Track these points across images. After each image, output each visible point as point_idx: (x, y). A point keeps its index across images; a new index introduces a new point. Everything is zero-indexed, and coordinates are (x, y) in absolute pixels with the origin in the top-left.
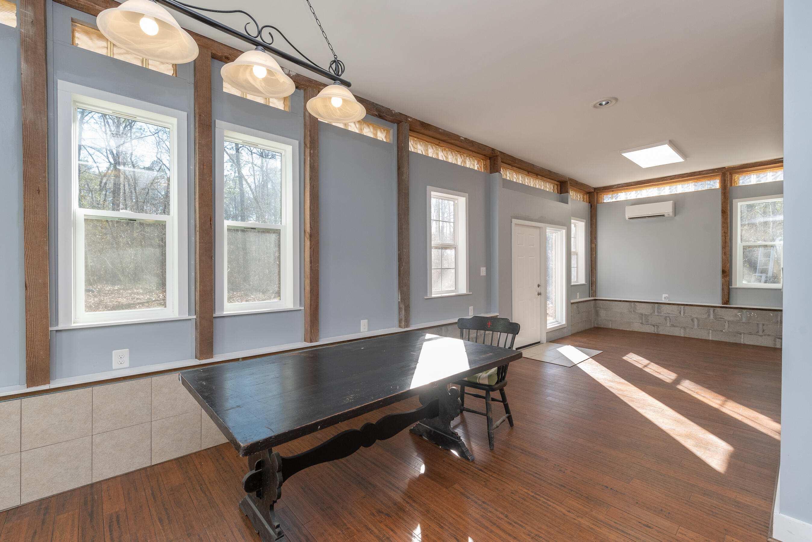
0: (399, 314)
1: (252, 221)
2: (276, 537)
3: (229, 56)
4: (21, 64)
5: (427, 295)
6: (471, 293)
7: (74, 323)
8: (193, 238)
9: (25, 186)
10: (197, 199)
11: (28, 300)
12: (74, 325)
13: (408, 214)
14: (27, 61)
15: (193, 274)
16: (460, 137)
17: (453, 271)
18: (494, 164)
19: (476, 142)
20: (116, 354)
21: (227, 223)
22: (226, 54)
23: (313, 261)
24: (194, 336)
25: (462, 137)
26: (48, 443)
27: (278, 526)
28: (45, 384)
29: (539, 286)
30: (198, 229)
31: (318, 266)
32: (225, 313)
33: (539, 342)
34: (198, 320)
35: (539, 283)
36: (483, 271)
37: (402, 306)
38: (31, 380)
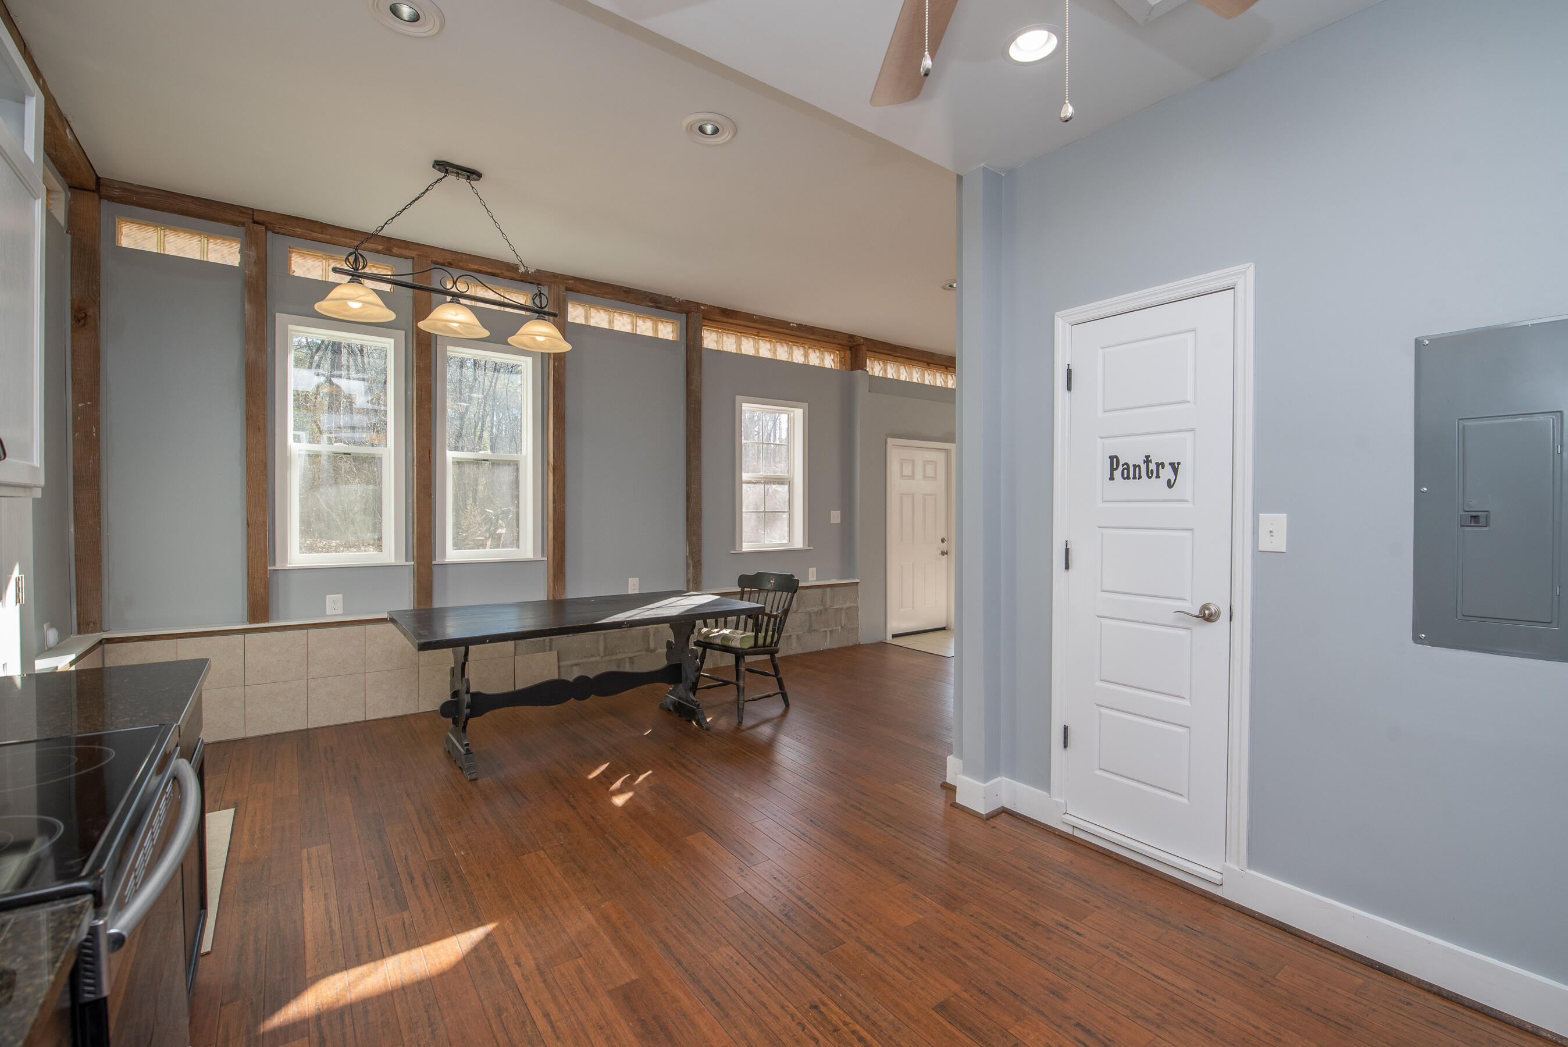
0: (687, 573)
1: (486, 453)
2: (465, 753)
3: (453, 262)
4: (244, 305)
5: (734, 550)
6: (812, 548)
7: (289, 564)
8: (411, 474)
9: (247, 425)
10: (415, 430)
11: (249, 538)
12: (289, 566)
13: (700, 437)
14: (250, 302)
15: (411, 514)
16: (790, 323)
17: (785, 516)
18: (856, 356)
19: (818, 328)
20: (330, 598)
21: (451, 455)
22: (448, 260)
23: (557, 500)
24: (412, 585)
25: (793, 323)
26: (268, 681)
27: (467, 745)
28: (264, 622)
29: (943, 541)
30: (415, 463)
31: (564, 507)
32: (447, 560)
33: (944, 629)
34: (416, 566)
35: (943, 535)
36: (835, 517)
37: (690, 562)
38: (252, 619)
